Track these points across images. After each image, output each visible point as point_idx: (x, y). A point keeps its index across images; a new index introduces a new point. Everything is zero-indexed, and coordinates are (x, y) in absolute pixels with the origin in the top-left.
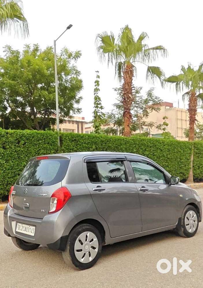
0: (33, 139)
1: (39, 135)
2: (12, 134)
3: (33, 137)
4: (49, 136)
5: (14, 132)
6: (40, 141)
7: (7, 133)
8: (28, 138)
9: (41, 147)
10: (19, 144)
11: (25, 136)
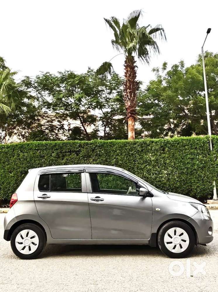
0: (178, 145)
1: (185, 141)
2: (157, 142)
3: (178, 144)
4: (196, 141)
5: (159, 140)
6: (186, 147)
7: (153, 142)
8: (173, 144)
9: (188, 152)
10: (164, 151)
11: (170, 143)
